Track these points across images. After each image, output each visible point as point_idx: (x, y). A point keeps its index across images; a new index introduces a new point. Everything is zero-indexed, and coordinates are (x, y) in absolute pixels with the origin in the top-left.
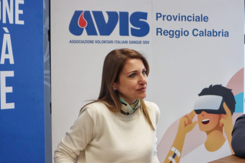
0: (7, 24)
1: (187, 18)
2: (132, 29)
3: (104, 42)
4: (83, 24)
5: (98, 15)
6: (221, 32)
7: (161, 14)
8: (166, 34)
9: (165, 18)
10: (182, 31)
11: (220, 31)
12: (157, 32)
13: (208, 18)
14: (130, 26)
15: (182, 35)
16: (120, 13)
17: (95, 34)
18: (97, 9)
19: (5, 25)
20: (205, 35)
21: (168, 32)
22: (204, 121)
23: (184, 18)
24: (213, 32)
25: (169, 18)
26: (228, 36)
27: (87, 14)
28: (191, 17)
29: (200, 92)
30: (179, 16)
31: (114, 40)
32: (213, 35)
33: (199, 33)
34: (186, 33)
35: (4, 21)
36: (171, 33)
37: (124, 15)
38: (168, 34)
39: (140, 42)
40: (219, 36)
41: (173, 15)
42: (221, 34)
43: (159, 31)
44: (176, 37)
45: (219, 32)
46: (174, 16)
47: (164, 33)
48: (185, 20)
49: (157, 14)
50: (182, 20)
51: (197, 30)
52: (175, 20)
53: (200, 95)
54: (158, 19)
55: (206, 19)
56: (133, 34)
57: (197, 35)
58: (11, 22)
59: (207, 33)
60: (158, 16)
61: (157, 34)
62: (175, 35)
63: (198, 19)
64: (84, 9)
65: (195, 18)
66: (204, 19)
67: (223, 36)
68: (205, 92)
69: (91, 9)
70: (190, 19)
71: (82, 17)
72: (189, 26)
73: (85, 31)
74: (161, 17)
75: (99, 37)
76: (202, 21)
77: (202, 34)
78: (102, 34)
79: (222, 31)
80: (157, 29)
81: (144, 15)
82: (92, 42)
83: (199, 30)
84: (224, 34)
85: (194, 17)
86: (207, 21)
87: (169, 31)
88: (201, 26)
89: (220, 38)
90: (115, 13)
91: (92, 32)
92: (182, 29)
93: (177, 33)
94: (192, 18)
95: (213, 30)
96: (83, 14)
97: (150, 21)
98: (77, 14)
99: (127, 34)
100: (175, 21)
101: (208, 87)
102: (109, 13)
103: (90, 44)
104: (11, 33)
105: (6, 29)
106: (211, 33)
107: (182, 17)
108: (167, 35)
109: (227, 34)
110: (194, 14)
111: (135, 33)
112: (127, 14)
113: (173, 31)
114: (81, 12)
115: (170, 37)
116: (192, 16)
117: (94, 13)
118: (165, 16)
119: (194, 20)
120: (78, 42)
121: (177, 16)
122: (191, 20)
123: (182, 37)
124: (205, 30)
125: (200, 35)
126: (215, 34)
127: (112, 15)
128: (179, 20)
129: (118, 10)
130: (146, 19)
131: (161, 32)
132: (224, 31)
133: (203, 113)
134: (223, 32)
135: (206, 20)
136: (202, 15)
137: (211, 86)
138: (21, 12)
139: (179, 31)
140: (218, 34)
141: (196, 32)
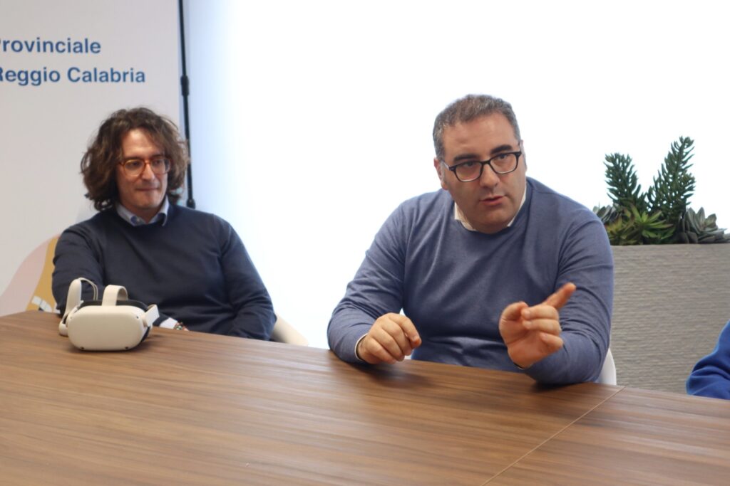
1: (55, 47)
6: (127, 73)
8: (11, 78)
9: (9, 46)
10: (45, 73)
11: (126, 71)
13: (99, 47)
15: (45, 80)
20: (96, 80)
21: (14, 75)
23: (48, 46)
24: (113, 73)
25: (17, 46)
26: (143, 80)
28: (63, 44)
30: (38, 43)
32: (113, 80)
33: (81, 75)
34: (54, 76)
36: (23, 76)
38: (16, 77)
40: (124, 80)
41: (26, 40)
42: (128, 77)
44: (33, 84)
45: (125, 74)
46: (26, 43)
47: (7, 76)
48: (52, 50)
50: (45, 50)
51: (78, 70)
52: (30, 50)
55: (95, 47)
57: (78, 79)
59: (98, 76)
62: (30, 81)
63: (79, 48)
65: (72, 47)
66: (92, 48)
67: (132, 80)
70: (61, 47)
72: (59, 62)
76: (87, 51)
77: (88, 77)
79: (130, 71)
83: (82, 71)
84: (135, 76)
85: (69, 44)
86: (98, 52)
87: (17, 73)
88: (86, 61)
89: (127, 85)
92: (45, 68)
93: (36, 76)
94: (66, 47)
95: (112, 70)
100: (30, 53)
106: (107, 76)
107: (45, 44)
108: (14, 80)
109: (142, 77)
110: (69, 39)
113: (26, 73)
115: (20, 84)
116: (66, 42)
118: (8, 42)
119: (69, 51)
121: (33, 43)
122: (63, 51)
123: (47, 85)
124: (95, 70)
125: (84, 80)
126: (116, 77)
128: (39, 50)
132: (134, 72)
134: (132, 74)
135: (95, 50)
136: (86, 41)
139: (39, 73)
140: (122, 77)
141: (74, 75)
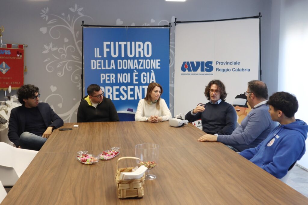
0: (153, 69)
1: (230, 63)
2: (206, 69)
3: (194, 74)
4: (186, 67)
5: (192, 63)
7: (218, 62)
9: (220, 63)
12: (217, 70)
13: (240, 63)
14: (205, 67)
15: (227, 71)
16: (201, 62)
17: (191, 71)
18: (192, 61)
19: (152, 69)
22: (237, 110)
23: (228, 63)
24: (242, 69)
25: (222, 63)
26: (250, 71)
27: (188, 62)
28: (232, 63)
29: (236, 97)
30: (226, 63)
31: (198, 73)
33: (235, 70)
34: (229, 70)
35: (152, 68)
36: (223, 70)
37: (203, 63)
39: (209, 74)
41: (224, 62)
42: (246, 70)
43: (217, 69)
45: (245, 69)
47: (220, 70)
49: (217, 62)
51: (235, 69)
52: (224, 64)
53: (236, 98)
54: (217, 64)
55: (239, 63)
56: (206, 71)
57: (235, 71)
58: (155, 68)
60: (217, 63)
61: (217, 71)
62: (224, 71)
63: (235, 63)
64: (187, 61)
65: (234, 63)
66: (238, 63)
68: (238, 97)
69: (190, 61)
70: (231, 63)
71: (186, 65)
72: (230, 67)
73: (187, 70)
74: (218, 63)
75: (192, 72)
77: (237, 70)
78: (193, 71)
80: (217, 68)
81: (211, 63)
82: (189, 74)
83: (236, 69)
88: (236, 66)
89: (246, 72)
90: (199, 62)
91: (189, 70)
93: (225, 70)
96: (186, 63)
97: (214, 65)
98: (184, 63)
99: (204, 71)
101: (239, 95)
102: (196, 62)
103: (189, 75)
104: (154, 72)
105: (152, 71)
109: (249, 70)
111: (207, 70)
112: (204, 62)
114: (185, 62)
115: (222, 72)
117: (191, 62)
120: (184, 74)
124: (238, 69)
125: (236, 71)
126: (243, 70)
127: (198, 63)
129: (200, 61)
130: (212, 64)
131: (218, 70)
132: (248, 69)
133: (237, 106)
136: (237, 62)
137: (241, 94)
138: (159, 64)
139: (226, 69)
140: (245, 70)
141: (234, 70)
